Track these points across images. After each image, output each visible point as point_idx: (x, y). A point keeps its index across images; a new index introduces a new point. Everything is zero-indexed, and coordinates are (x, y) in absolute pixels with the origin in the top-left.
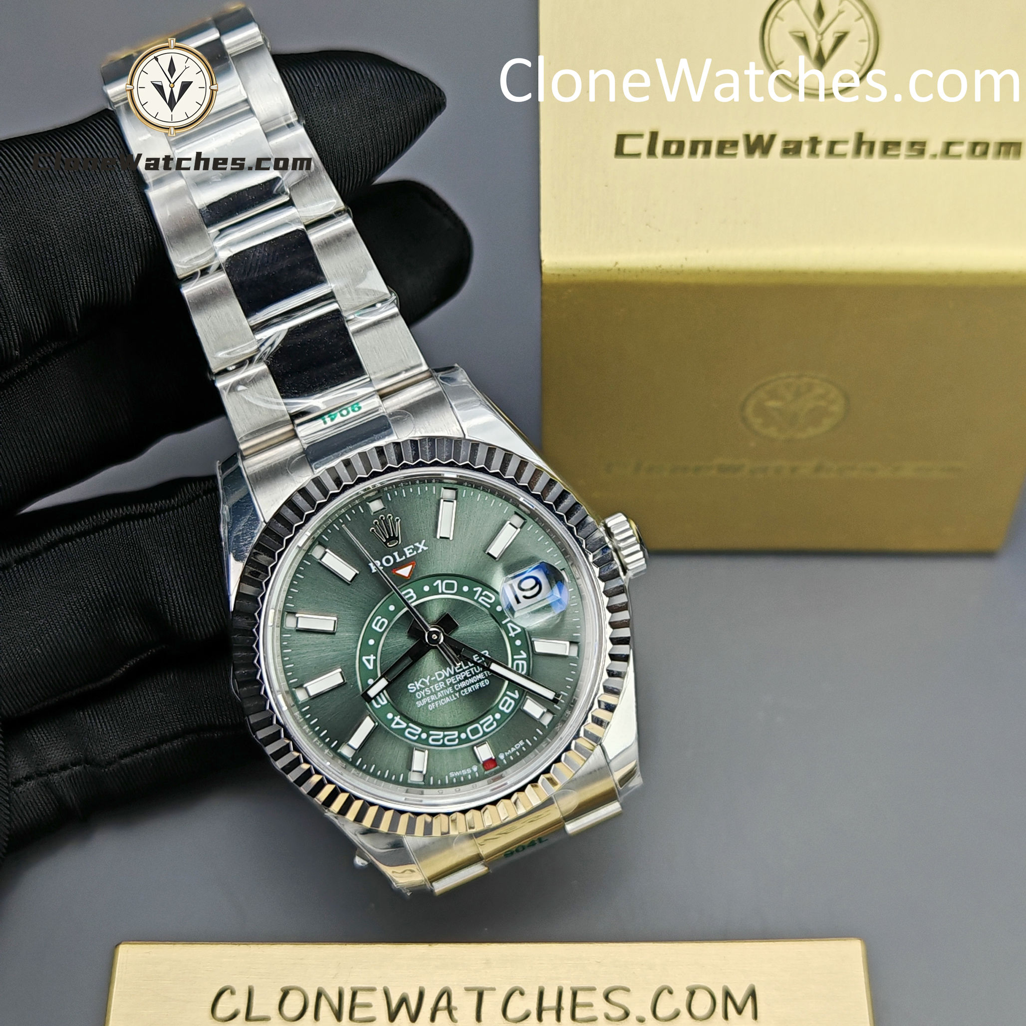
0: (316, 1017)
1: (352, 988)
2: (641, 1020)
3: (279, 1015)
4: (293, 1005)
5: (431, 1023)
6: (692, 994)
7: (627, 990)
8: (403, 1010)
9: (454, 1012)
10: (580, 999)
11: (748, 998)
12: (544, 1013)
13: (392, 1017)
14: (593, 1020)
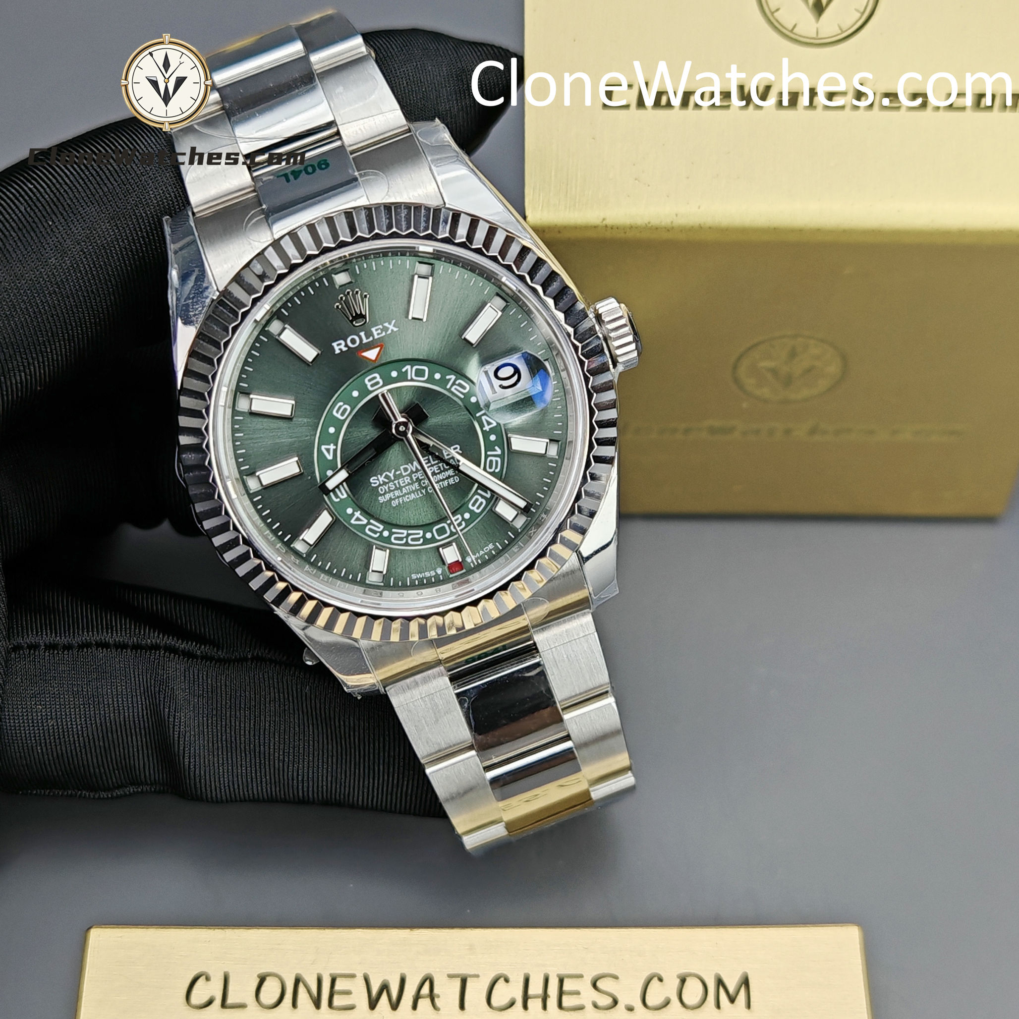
0: (294, 1004)
1: (331, 975)
2: (630, 1009)
3: (256, 1002)
4: (270, 992)
5: (413, 1011)
6: (683, 981)
7: (616, 977)
8: (384, 997)
9: (436, 1000)
10: (567, 987)
11: (741, 986)
12: (530, 1001)
13: (373, 1005)
14: (581, 1008)
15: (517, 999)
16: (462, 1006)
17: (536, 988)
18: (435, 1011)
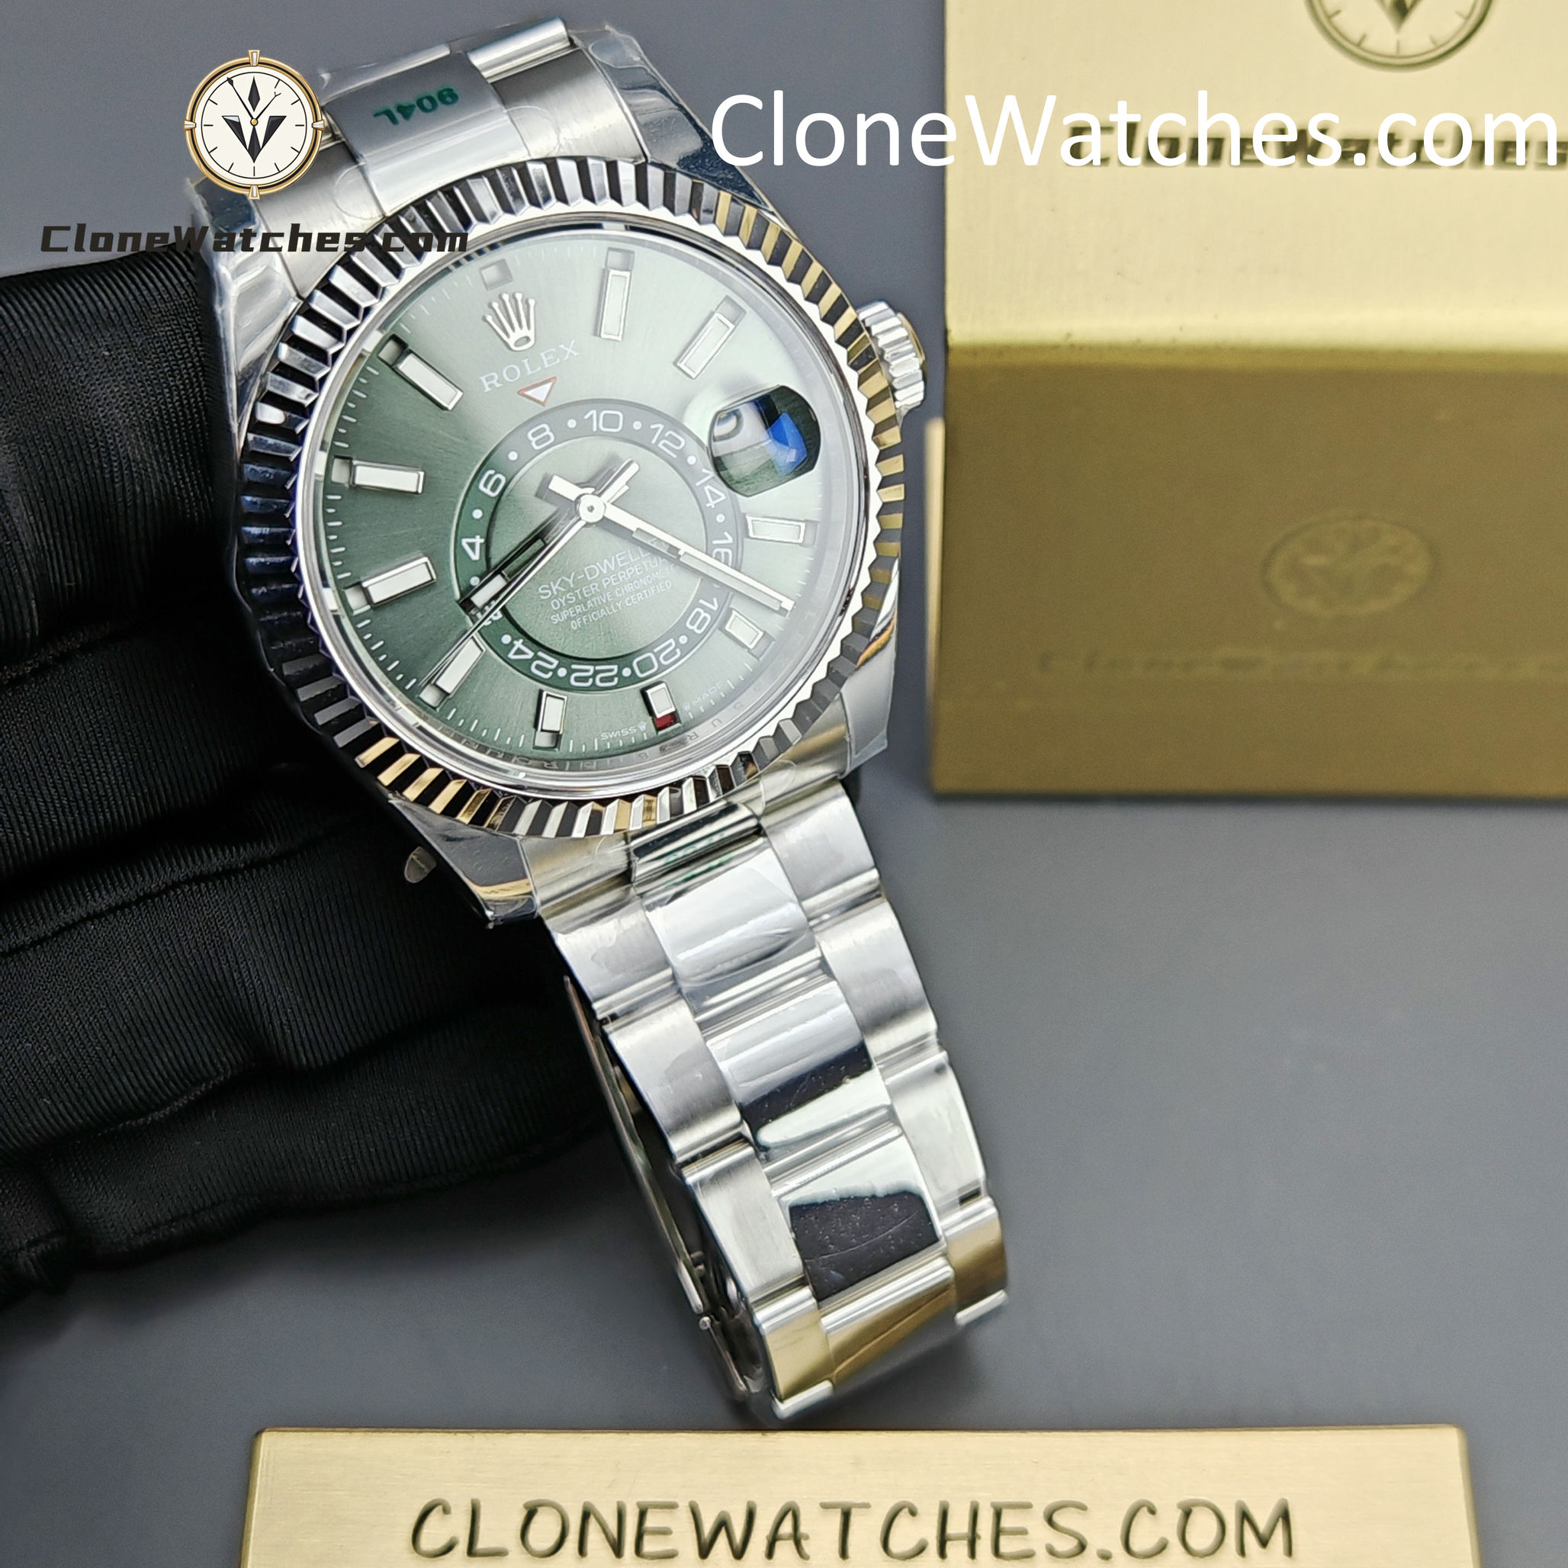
0: (582, 1550)
1: (638, 1504)
2: (1106, 1557)
3: (522, 1547)
4: (544, 1531)
5: (766, 1560)
6: (1187, 1514)
7: (1082, 1507)
8: (722, 1539)
9: (803, 1543)
10: (1007, 1522)
11: (1277, 1521)
12: (949, 1545)
13: (704, 1551)
14: (1028, 1555)
15: (930, 1542)
16: (844, 1553)
17: (958, 1525)
18: (801, 1560)
